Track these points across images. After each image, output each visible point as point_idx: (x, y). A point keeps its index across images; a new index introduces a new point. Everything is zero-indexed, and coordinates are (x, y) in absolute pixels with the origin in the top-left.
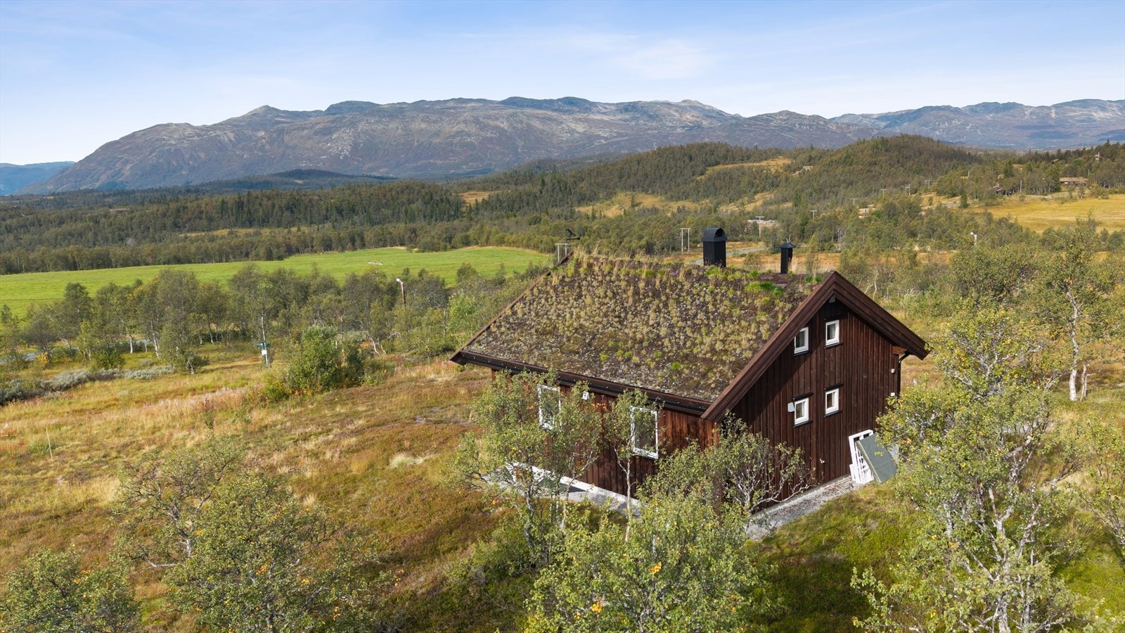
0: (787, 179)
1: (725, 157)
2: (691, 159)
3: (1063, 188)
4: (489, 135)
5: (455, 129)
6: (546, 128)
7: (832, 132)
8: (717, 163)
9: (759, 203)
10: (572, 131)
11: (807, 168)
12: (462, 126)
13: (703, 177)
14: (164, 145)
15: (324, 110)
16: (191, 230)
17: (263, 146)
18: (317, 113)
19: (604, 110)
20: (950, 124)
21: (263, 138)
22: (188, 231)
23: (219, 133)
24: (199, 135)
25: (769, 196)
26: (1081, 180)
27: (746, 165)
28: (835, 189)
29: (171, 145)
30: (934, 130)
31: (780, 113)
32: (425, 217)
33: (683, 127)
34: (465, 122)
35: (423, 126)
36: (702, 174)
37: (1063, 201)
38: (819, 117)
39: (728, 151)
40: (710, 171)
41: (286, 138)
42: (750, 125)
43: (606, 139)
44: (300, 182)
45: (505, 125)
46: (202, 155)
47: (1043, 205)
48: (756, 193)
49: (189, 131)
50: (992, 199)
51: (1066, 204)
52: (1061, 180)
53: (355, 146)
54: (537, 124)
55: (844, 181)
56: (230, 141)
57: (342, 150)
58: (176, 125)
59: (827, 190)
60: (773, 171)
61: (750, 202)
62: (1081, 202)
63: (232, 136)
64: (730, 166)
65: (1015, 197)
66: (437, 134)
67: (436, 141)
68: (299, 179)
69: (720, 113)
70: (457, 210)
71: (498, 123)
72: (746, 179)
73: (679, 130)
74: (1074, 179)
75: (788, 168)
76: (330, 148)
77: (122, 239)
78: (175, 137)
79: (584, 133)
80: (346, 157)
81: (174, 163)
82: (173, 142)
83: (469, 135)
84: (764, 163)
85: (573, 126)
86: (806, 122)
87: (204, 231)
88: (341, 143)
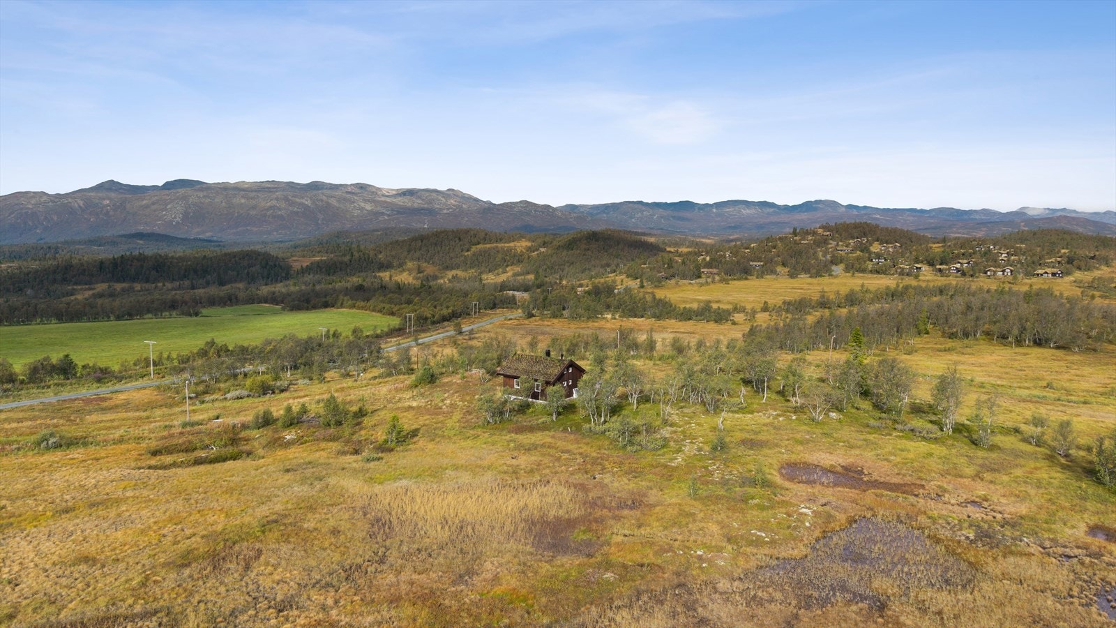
0: (529, 257)
1: (485, 239)
2: (460, 239)
3: (703, 276)
4: (296, 209)
5: (268, 204)
6: (341, 206)
7: (558, 217)
8: (479, 243)
9: (510, 274)
10: (362, 209)
11: (543, 250)
12: (274, 202)
13: (469, 253)
14: (22, 209)
15: (160, 184)
16: (76, 284)
17: (108, 212)
18: (155, 187)
19: (387, 194)
20: (642, 214)
21: (108, 205)
22: (74, 284)
23: (70, 200)
24: (52, 201)
25: (518, 269)
26: (715, 271)
27: (500, 245)
28: (562, 267)
29: (29, 208)
30: (631, 218)
31: (521, 202)
32: (263, 278)
33: (448, 209)
34: (277, 199)
35: (243, 201)
36: (468, 251)
37: (702, 285)
38: (549, 206)
39: (486, 235)
40: (474, 249)
41: (128, 206)
42: (498, 210)
43: (389, 215)
44: (141, 242)
45: (308, 203)
46: (55, 218)
47: (690, 287)
48: (507, 266)
49: (45, 198)
50: (658, 283)
51: (703, 287)
52: (702, 270)
53: (186, 216)
54: (334, 202)
55: (568, 262)
56: (80, 207)
57: (175, 218)
58: (34, 193)
59: (557, 267)
60: (519, 250)
61: (503, 273)
62: (712, 286)
63: (81, 203)
64: (488, 246)
65: (673, 282)
66: (254, 207)
67: (253, 212)
68: (141, 240)
69: (477, 200)
70: (287, 274)
71: (304, 201)
72: (500, 256)
73: (445, 211)
74: (711, 270)
75: (529, 249)
76: (165, 215)
77: (21, 290)
78: (33, 202)
79: (371, 211)
80: (178, 223)
81: (30, 223)
82: (30, 206)
83: (279, 209)
84: (512, 244)
85: (363, 205)
86: (540, 209)
87: (86, 284)
88: (174, 212)
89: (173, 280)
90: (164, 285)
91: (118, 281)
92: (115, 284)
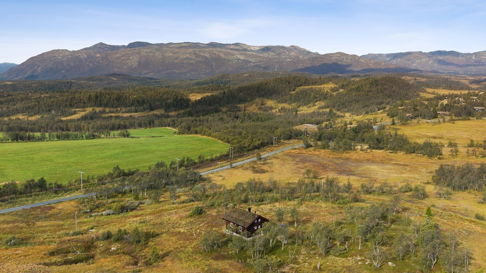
0: (331, 96)
1: (305, 83)
2: (289, 83)
3: (439, 116)
4: (200, 60)
5: (185, 56)
6: (226, 57)
7: (362, 63)
8: (301, 85)
9: (317, 107)
10: (238, 59)
11: (341, 90)
12: (188, 55)
13: (294, 92)
14: (56, 59)
15: (126, 45)
16: (77, 108)
17: (98, 61)
18: (124, 46)
19: (254, 50)
20: (421, 60)
21: (99, 57)
22: (75, 108)
23: (80, 54)
24: (71, 55)
25: (322, 104)
26: (447, 113)
27: (314, 87)
28: (350, 104)
29: (59, 59)
32: (174, 106)
33: (290, 58)
34: (190, 53)
35: (171, 54)
36: (294, 90)
37: (435, 123)
38: (355, 55)
39: (306, 80)
40: (297, 89)
41: (109, 57)
42: (322, 58)
43: (254, 63)
44: (115, 79)
45: (207, 55)
46: (72, 64)
47: (426, 125)
48: (316, 101)
49: (67, 53)
50: (405, 121)
51: (435, 126)
52: (438, 112)
53: (139, 63)
54: (222, 55)
55: (355, 100)
56: (85, 58)
57: (134, 64)
58: (62, 50)
59: (347, 104)
60: (326, 90)
61: (313, 106)
63: (85, 56)
64: (307, 87)
65: (415, 121)
66: (177, 58)
67: (176, 61)
68: (115, 78)
69: (309, 53)
70: (188, 104)
71: (205, 54)
72: (313, 94)
73: (288, 60)
75: (333, 90)
76: (128, 63)
77: (49, 111)
78: (61, 55)
79: (244, 60)
80: (135, 67)
81: (60, 67)
82: (60, 58)
83: (191, 59)
84: (322, 86)
85: (239, 56)
87: (82, 108)
88: (134, 61)
89: (126, 106)
90: (121, 109)
91: (98, 106)
92: (96, 108)
